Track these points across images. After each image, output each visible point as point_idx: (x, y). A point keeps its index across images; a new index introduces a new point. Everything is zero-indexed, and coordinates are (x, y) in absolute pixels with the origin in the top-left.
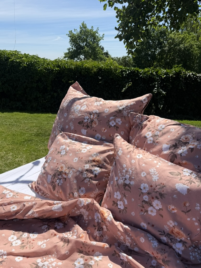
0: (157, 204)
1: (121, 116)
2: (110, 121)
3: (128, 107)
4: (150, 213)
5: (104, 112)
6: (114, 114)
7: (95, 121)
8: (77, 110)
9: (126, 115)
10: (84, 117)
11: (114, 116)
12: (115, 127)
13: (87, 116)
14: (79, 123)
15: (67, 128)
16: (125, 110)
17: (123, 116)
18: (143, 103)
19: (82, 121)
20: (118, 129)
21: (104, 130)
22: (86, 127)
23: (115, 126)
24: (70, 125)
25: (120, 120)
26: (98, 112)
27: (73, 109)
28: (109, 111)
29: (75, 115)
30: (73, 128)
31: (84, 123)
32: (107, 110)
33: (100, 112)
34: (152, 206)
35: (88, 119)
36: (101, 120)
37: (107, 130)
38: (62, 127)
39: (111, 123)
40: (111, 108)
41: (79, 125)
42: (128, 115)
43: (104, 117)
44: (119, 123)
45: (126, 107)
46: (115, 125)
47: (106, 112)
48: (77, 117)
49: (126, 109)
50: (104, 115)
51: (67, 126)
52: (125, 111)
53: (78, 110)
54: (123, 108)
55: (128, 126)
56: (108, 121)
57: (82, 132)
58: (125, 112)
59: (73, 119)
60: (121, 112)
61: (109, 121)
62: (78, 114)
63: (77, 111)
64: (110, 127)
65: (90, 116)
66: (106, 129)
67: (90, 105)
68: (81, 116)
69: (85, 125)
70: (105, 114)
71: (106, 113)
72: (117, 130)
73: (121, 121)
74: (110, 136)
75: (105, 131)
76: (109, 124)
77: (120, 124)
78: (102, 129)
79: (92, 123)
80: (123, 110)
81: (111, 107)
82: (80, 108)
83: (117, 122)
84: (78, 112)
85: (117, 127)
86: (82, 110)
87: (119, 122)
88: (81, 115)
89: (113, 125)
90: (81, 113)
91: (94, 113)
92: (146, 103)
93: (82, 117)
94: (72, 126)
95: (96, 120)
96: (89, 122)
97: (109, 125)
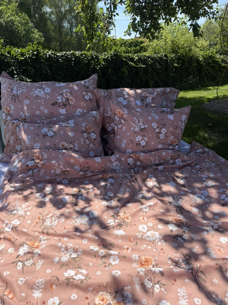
0: (164, 131)
4: (161, 138)
34: (161, 133)
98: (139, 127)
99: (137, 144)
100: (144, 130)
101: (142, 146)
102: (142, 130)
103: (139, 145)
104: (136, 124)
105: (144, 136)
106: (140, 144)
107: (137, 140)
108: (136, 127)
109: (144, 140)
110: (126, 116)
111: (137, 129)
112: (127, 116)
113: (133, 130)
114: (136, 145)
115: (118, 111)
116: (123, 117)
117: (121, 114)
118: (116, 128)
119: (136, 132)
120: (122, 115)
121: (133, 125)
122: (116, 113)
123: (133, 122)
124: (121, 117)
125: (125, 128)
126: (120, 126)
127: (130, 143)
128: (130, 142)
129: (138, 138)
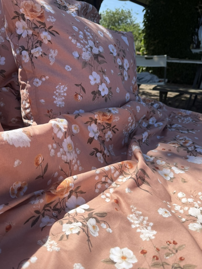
98: (89, 49)
99: (94, 93)
100: (100, 59)
101: (103, 97)
102: (96, 56)
103: (97, 95)
104: (82, 42)
105: (103, 72)
106: (99, 92)
107: (93, 83)
108: (84, 49)
109: (104, 83)
110: (52, 21)
111: (86, 56)
112: (54, 20)
113: (78, 58)
114: (93, 96)
115: (27, 6)
116: (44, 24)
117: (39, 14)
118: (28, 57)
119: (85, 63)
120: (40, 17)
121: (76, 45)
122: (22, 11)
123: (73, 36)
124: (38, 25)
125: (53, 54)
126: (37, 52)
127: (78, 91)
128: (78, 89)
129: (94, 78)
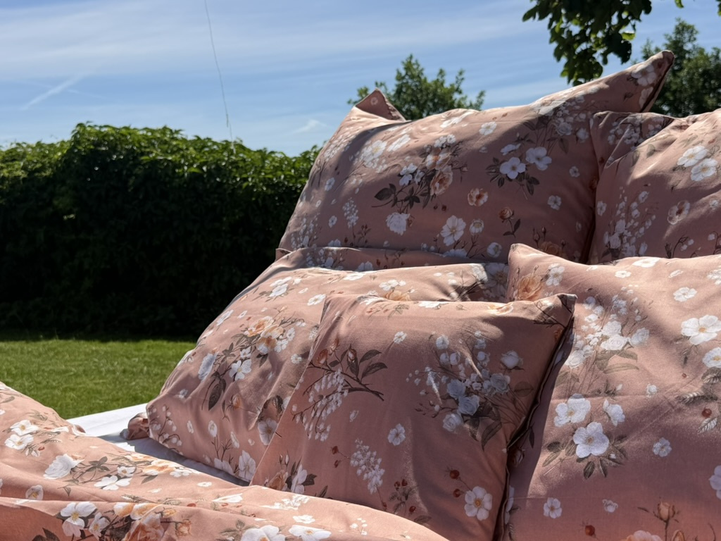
1: (548, 137)
2: (503, 161)
3: (574, 103)
5: (477, 136)
6: (518, 135)
7: (441, 173)
8: (371, 158)
9: (569, 134)
10: (397, 170)
11: (519, 140)
12: (525, 182)
13: (410, 163)
14: (380, 196)
15: (334, 226)
16: (564, 116)
17: (555, 139)
18: (637, 85)
19: (392, 186)
20: (536, 187)
21: (479, 197)
22: (408, 202)
23: (521, 176)
24: (346, 211)
25: (542, 152)
26: (453, 139)
27: (357, 159)
28: (498, 127)
29: (364, 174)
30: (357, 218)
31: (397, 191)
32: (488, 127)
33: (461, 138)
35: (415, 172)
36: (465, 165)
37: (489, 195)
38: (314, 228)
39: (505, 169)
40: (504, 118)
41: (379, 201)
42: (575, 132)
43: (476, 153)
44: (537, 163)
45: (569, 104)
46: (523, 173)
47: (487, 133)
48: (372, 178)
49: (567, 112)
50: (477, 145)
51: (333, 217)
52: (562, 120)
53: (375, 156)
54: (556, 110)
55: (578, 175)
56: (492, 163)
57: (388, 225)
58: (566, 124)
59: (359, 186)
60: (546, 125)
61: (495, 160)
62: (378, 167)
63: (374, 159)
64: (503, 180)
65: (424, 161)
66: (484, 192)
67: (422, 132)
68: (386, 170)
69: (401, 196)
70: (482, 142)
71: (484, 138)
72: (531, 191)
73: (547, 155)
74: (502, 217)
75: (481, 202)
76: (498, 172)
77: (542, 166)
78: (471, 197)
79: (428, 184)
80: (555, 114)
81: (505, 115)
82: (384, 149)
83: (532, 162)
84: (378, 160)
85: (533, 181)
86: (392, 151)
87: (538, 159)
88: (386, 166)
89: (513, 175)
90: (386, 163)
91: (437, 148)
92: (652, 85)
93: (392, 171)
94: (352, 213)
95: (446, 168)
96: (419, 184)
97: (500, 177)
